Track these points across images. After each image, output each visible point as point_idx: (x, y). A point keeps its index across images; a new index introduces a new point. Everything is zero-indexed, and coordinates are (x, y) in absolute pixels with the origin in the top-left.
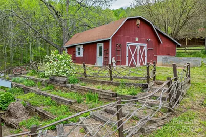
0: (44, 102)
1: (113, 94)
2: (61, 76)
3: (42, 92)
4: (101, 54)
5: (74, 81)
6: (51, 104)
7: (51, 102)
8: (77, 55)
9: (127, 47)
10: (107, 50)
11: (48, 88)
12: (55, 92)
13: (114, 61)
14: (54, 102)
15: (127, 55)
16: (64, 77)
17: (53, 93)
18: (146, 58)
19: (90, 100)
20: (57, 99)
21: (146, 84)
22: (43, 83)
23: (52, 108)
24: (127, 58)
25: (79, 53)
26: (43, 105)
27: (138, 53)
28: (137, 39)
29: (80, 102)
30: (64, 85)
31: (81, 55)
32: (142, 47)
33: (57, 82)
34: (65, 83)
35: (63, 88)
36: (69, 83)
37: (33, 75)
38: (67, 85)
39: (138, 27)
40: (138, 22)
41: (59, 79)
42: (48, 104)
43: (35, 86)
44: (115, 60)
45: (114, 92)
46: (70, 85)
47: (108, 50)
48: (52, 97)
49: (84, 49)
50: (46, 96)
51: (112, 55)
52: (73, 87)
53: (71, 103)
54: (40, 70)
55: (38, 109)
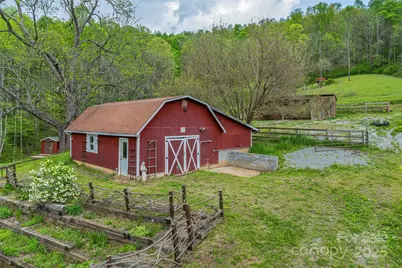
0: (26, 248)
1: (124, 234)
2: (55, 202)
3: (23, 229)
4: (125, 156)
5: (75, 212)
6: (37, 250)
7: (37, 246)
8: (88, 150)
9: (166, 144)
10: (133, 151)
11: (33, 221)
12: (44, 229)
13: (143, 168)
14: (42, 246)
15: (167, 155)
16: (59, 203)
17: (40, 232)
18: (198, 157)
19: (95, 243)
20: (46, 241)
21: (169, 218)
22: (25, 211)
23: (39, 257)
24: (167, 161)
25: (92, 147)
26: (25, 253)
27: (185, 151)
28: (183, 130)
29: (80, 246)
30: (59, 217)
31: (95, 151)
32: (191, 142)
33: (48, 210)
34: (60, 214)
35: (59, 222)
36: (67, 213)
37: (6, 194)
38: (64, 217)
39: (185, 111)
40: (185, 104)
41: (51, 206)
42: (32, 251)
43: (11, 216)
44: (146, 165)
45: (126, 232)
46: (69, 217)
47: (135, 151)
48: (38, 238)
49: (99, 142)
50: (29, 235)
51: (141, 158)
52: (72, 221)
53: (66, 249)
54: (21, 184)
55: (16, 260)
